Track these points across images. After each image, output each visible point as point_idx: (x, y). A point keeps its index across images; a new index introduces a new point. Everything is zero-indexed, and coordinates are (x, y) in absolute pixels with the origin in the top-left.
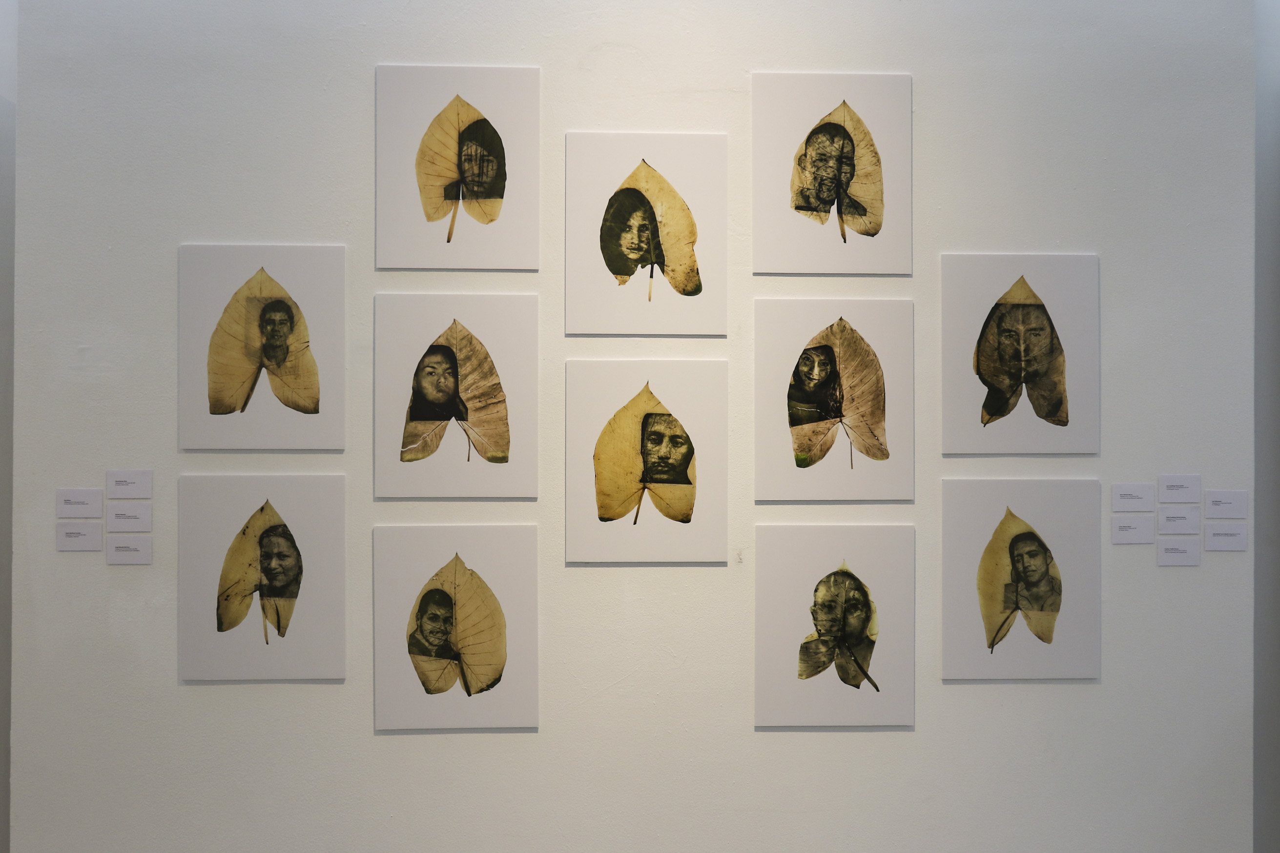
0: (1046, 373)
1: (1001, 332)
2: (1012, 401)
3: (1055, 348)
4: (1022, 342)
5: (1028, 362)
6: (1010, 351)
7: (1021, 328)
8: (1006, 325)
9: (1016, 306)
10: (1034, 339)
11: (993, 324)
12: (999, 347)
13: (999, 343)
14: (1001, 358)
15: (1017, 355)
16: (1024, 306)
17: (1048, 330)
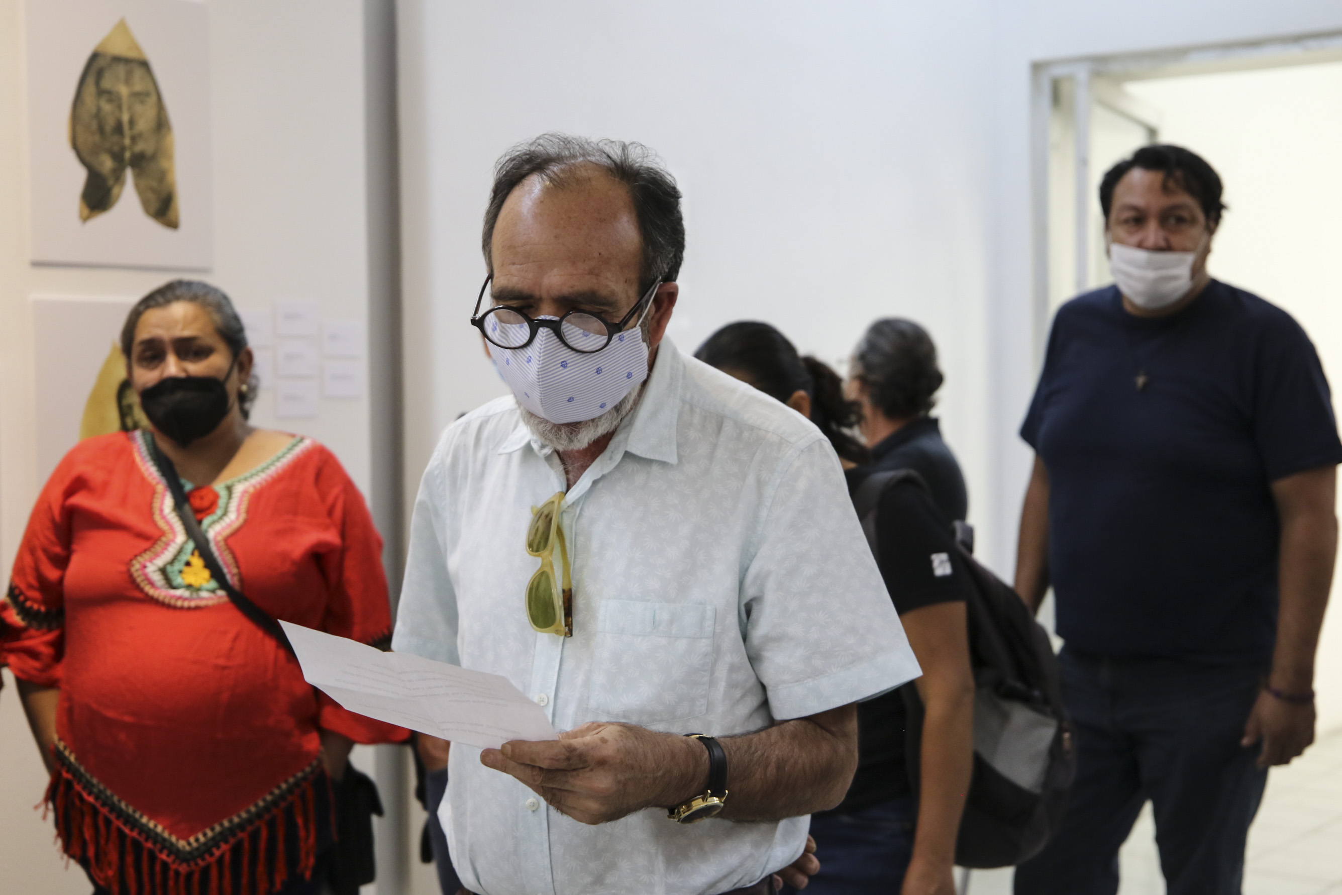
0: (154, 157)
1: (101, 92)
2: (115, 191)
3: (161, 124)
4: (125, 108)
5: (134, 139)
6: (110, 123)
7: (124, 90)
8: (106, 84)
9: (117, 60)
10: (138, 108)
11: (91, 80)
12: (98, 115)
13: (99, 109)
14: (101, 129)
15: (119, 129)
16: (126, 61)
17: (153, 99)
